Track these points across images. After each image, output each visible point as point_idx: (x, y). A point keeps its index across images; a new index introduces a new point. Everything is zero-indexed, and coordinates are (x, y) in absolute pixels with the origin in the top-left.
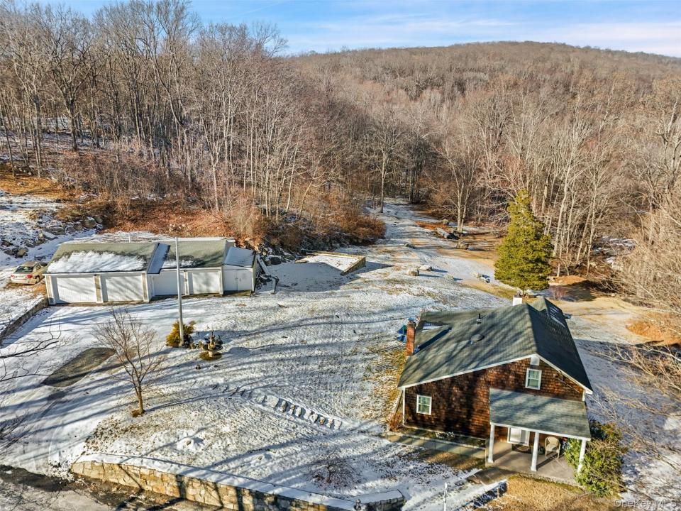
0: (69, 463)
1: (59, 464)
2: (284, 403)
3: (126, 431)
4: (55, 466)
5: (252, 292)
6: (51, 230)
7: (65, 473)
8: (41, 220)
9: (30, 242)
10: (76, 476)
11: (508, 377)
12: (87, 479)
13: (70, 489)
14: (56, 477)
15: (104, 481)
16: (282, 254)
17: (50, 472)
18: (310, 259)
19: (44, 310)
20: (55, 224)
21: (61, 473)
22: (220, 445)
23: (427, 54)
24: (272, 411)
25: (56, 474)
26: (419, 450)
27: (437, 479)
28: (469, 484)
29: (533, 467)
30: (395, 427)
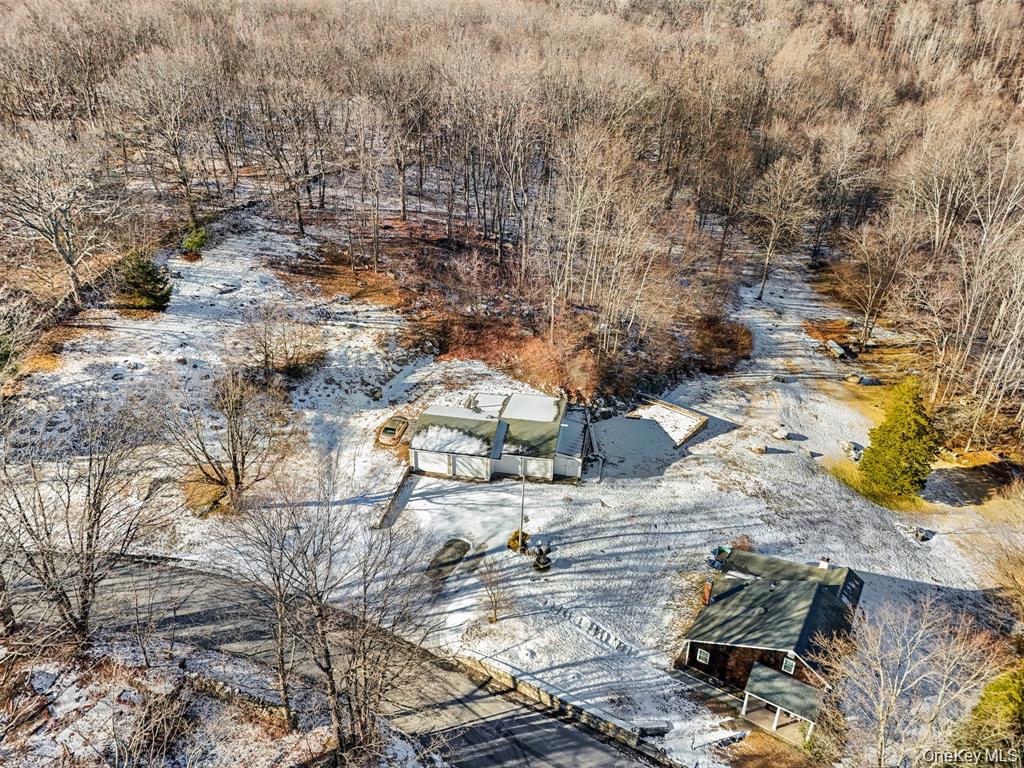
0: (454, 653)
1: (448, 651)
2: (595, 627)
4: (446, 653)
5: (579, 479)
6: (397, 362)
7: (452, 659)
8: (387, 349)
9: (382, 379)
10: (459, 663)
11: (770, 659)
12: (465, 666)
13: (456, 671)
14: (446, 660)
15: (475, 670)
16: (615, 404)
17: (442, 655)
18: (644, 413)
19: (409, 480)
20: (400, 353)
21: (449, 659)
22: (547, 660)
24: (585, 634)
25: (446, 658)
26: (692, 690)
27: (697, 720)
28: (720, 729)
29: (774, 727)
30: (679, 664)
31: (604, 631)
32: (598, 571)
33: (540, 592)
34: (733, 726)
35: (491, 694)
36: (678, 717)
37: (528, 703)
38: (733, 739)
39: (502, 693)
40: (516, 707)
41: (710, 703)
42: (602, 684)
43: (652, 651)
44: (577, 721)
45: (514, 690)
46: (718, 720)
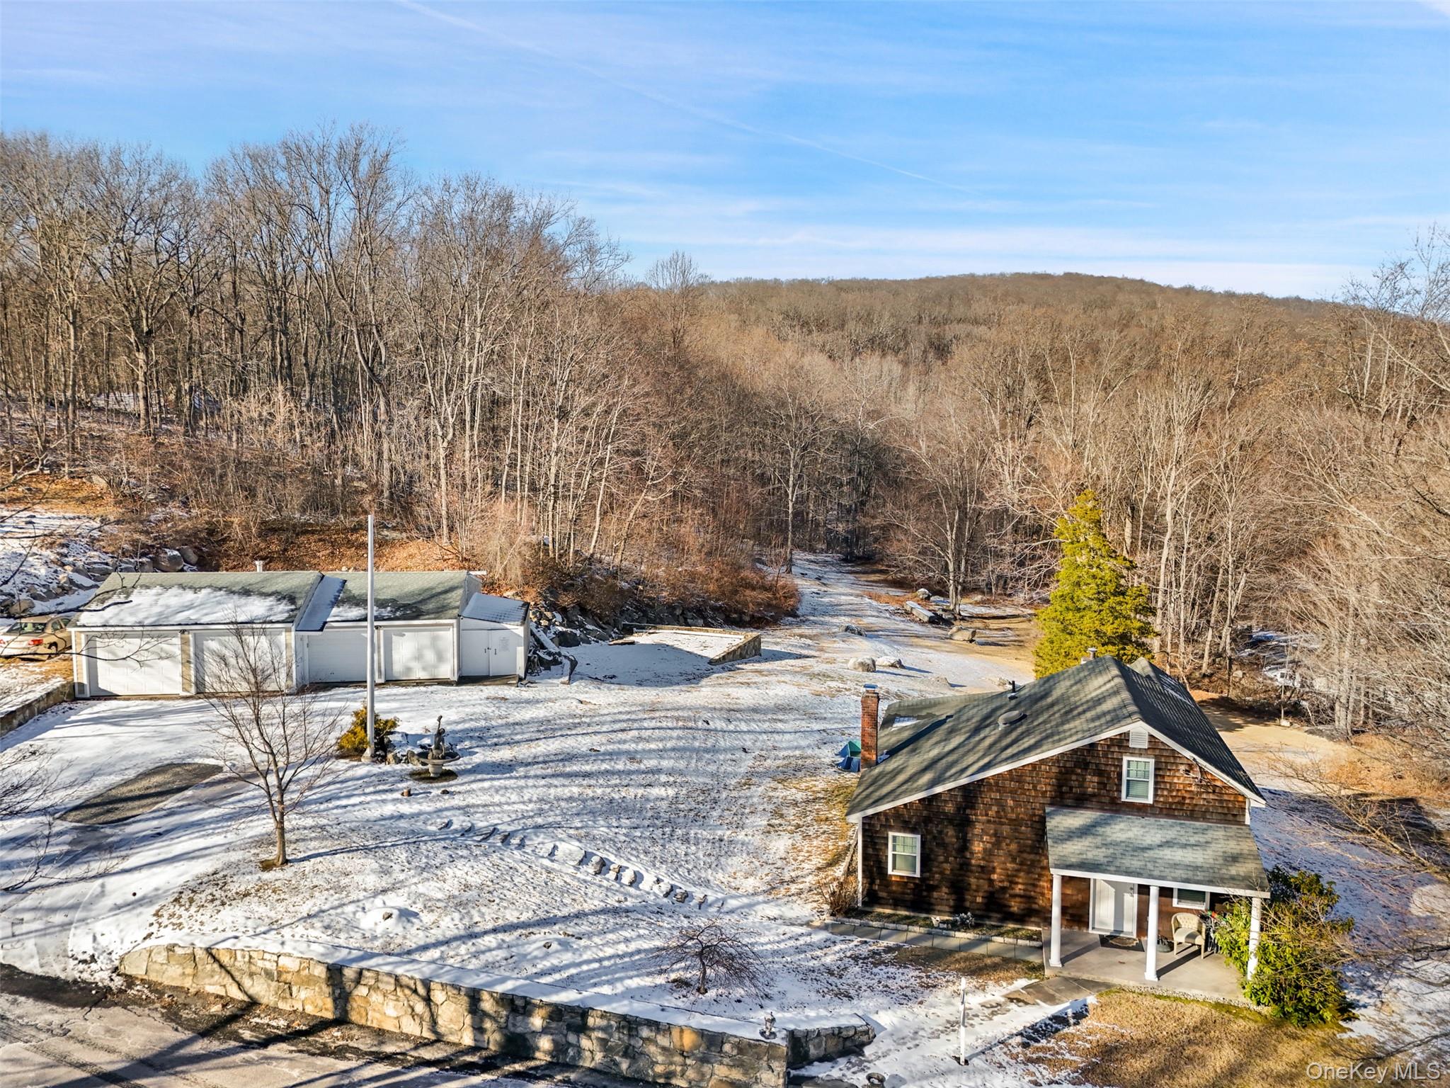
0: (114, 956)
1: (93, 956)
2: (595, 859)
3: (246, 895)
4: (84, 962)
5: (520, 679)
6: (87, 571)
7: (105, 975)
8: (65, 550)
9: (40, 591)
10: (130, 981)
11: (1084, 780)
12: (153, 987)
13: (116, 1004)
14: (84, 981)
15: (192, 991)
16: (582, 627)
17: (71, 971)
18: (641, 638)
19: (65, 705)
20: (96, 560)
21: (96, 975)
22: (457, 922)
23: (871, 290)
24: (572, 870)
25: (86, 976)
26: (898, 948)
27: (940, 995)
28: (1013, 1006)
29: (1150, 975)
30: (843, 908)
31: (621, 869)
32: (587, 775)
33: (428, 809)
34: (1040, 993)
35: (248, 1046)
36: (884, 1000)
37: (389, 1049)
38: (1060, 1020)
39: (291, 1036)
40: (342, 1065)
41: (957, 961)
42: (639, 952)
43: (761, 898)
44: (572, 1067)
45: (342, 1020)
46: (996, 992)
